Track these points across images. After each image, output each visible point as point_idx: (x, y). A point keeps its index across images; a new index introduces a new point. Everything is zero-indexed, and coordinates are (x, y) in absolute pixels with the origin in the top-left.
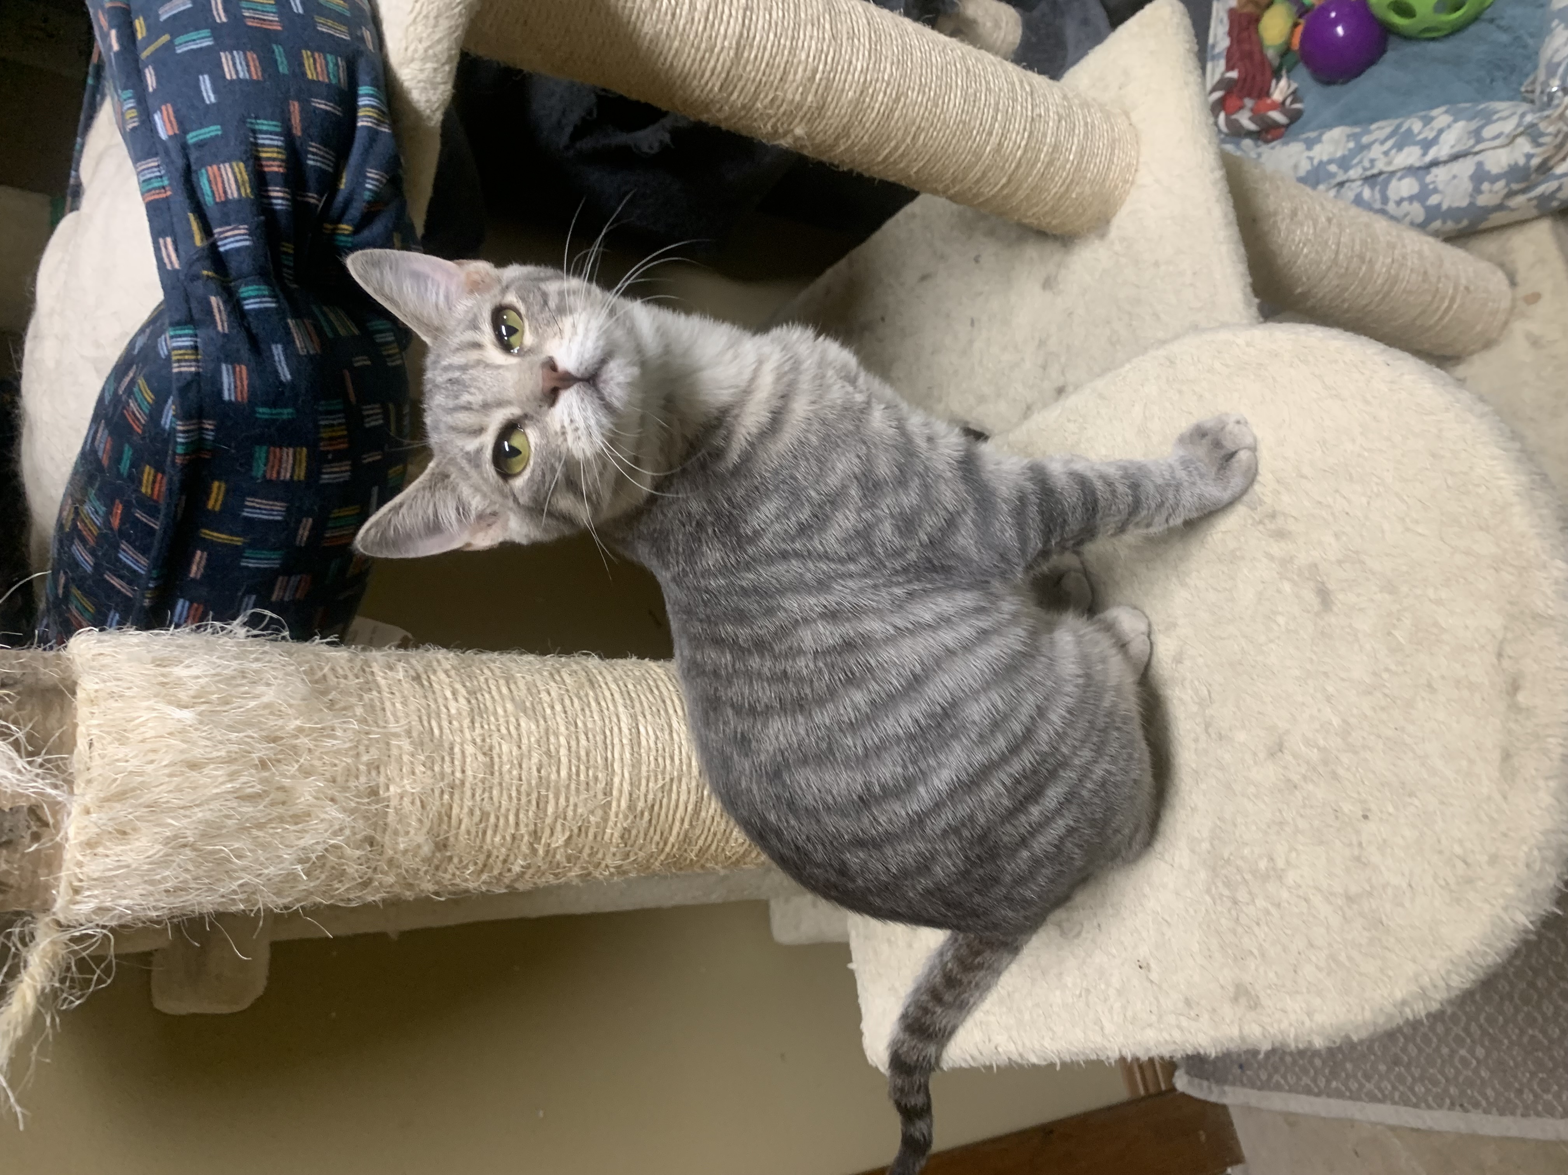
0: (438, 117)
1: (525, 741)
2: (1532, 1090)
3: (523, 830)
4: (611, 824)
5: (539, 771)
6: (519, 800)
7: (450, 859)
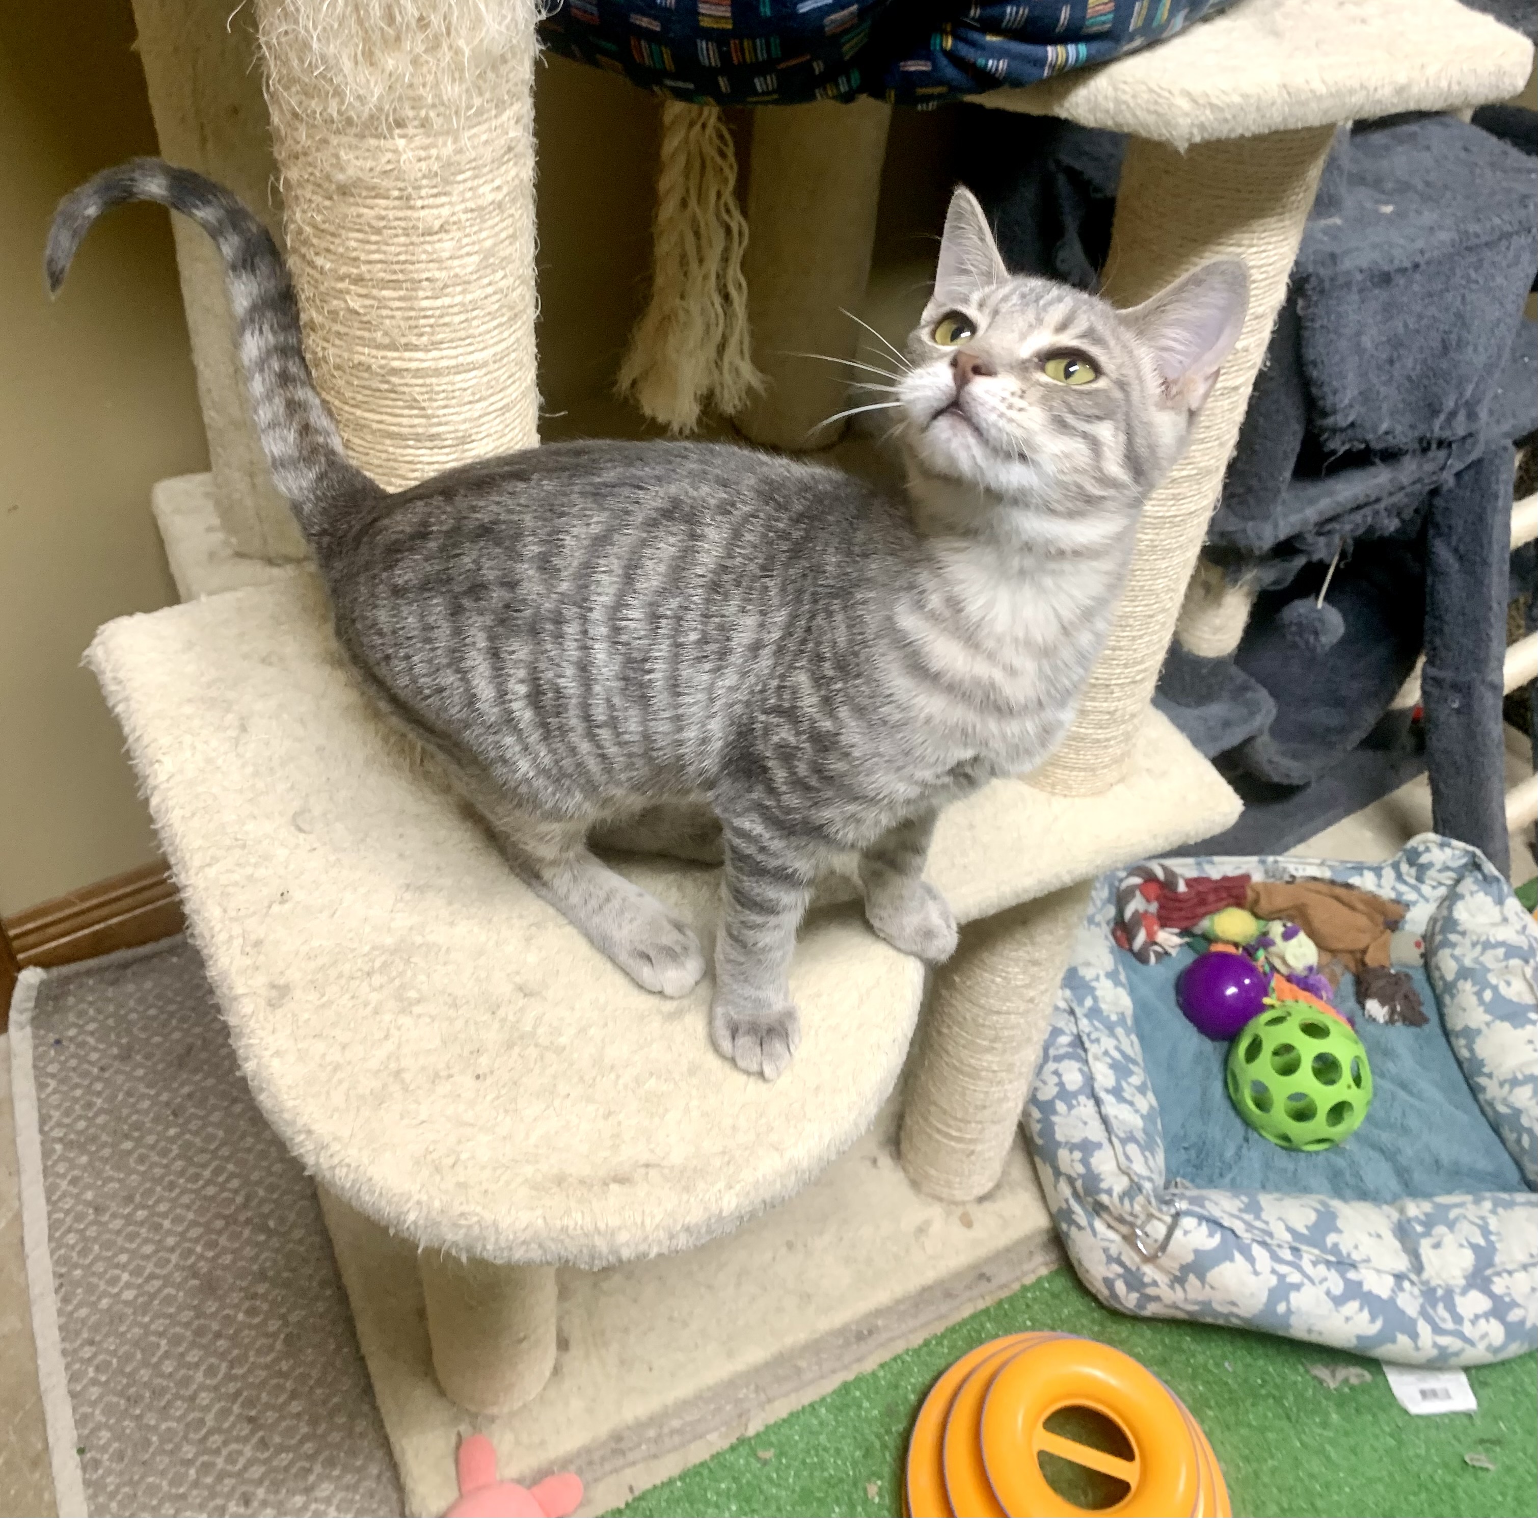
0: (1063, 114)
1: (456, 262)
2: (95, 1355)
3: (364, 268)
4: (374, 352)
5: (427, 279)
6: (398, 262)
7: (330, 198)
